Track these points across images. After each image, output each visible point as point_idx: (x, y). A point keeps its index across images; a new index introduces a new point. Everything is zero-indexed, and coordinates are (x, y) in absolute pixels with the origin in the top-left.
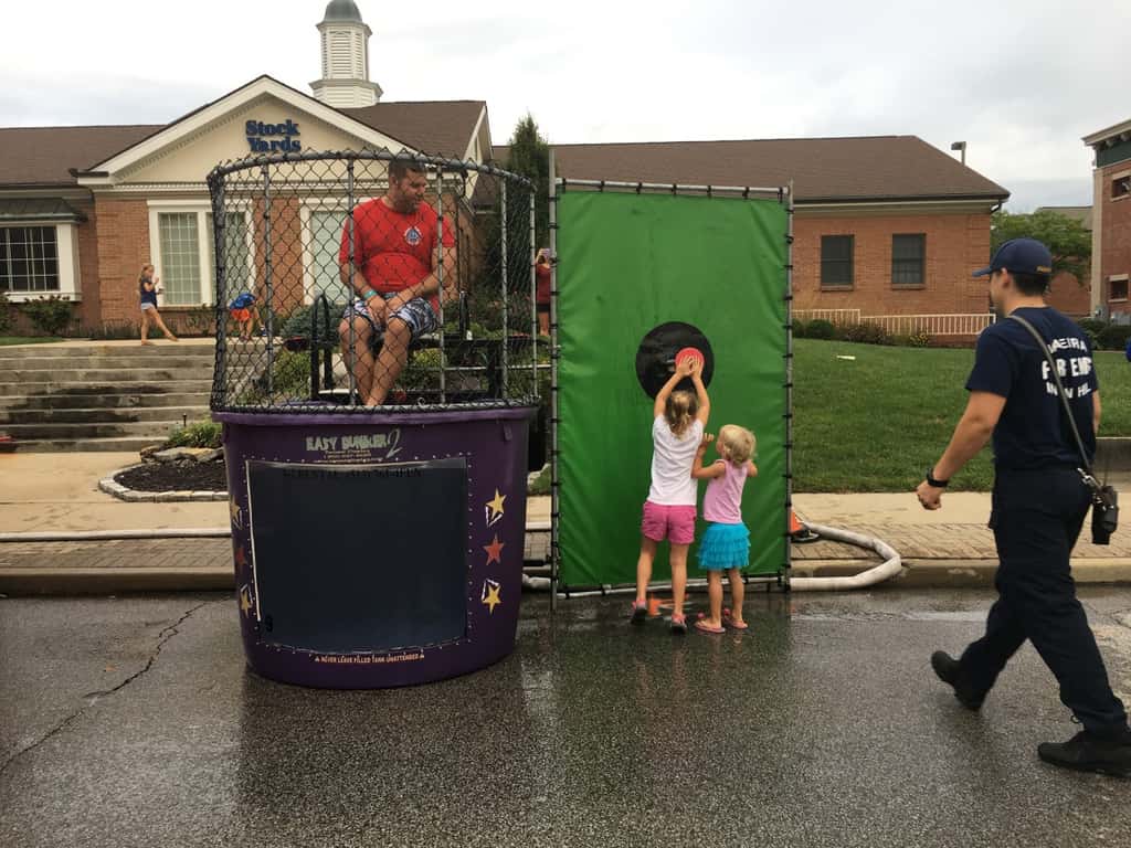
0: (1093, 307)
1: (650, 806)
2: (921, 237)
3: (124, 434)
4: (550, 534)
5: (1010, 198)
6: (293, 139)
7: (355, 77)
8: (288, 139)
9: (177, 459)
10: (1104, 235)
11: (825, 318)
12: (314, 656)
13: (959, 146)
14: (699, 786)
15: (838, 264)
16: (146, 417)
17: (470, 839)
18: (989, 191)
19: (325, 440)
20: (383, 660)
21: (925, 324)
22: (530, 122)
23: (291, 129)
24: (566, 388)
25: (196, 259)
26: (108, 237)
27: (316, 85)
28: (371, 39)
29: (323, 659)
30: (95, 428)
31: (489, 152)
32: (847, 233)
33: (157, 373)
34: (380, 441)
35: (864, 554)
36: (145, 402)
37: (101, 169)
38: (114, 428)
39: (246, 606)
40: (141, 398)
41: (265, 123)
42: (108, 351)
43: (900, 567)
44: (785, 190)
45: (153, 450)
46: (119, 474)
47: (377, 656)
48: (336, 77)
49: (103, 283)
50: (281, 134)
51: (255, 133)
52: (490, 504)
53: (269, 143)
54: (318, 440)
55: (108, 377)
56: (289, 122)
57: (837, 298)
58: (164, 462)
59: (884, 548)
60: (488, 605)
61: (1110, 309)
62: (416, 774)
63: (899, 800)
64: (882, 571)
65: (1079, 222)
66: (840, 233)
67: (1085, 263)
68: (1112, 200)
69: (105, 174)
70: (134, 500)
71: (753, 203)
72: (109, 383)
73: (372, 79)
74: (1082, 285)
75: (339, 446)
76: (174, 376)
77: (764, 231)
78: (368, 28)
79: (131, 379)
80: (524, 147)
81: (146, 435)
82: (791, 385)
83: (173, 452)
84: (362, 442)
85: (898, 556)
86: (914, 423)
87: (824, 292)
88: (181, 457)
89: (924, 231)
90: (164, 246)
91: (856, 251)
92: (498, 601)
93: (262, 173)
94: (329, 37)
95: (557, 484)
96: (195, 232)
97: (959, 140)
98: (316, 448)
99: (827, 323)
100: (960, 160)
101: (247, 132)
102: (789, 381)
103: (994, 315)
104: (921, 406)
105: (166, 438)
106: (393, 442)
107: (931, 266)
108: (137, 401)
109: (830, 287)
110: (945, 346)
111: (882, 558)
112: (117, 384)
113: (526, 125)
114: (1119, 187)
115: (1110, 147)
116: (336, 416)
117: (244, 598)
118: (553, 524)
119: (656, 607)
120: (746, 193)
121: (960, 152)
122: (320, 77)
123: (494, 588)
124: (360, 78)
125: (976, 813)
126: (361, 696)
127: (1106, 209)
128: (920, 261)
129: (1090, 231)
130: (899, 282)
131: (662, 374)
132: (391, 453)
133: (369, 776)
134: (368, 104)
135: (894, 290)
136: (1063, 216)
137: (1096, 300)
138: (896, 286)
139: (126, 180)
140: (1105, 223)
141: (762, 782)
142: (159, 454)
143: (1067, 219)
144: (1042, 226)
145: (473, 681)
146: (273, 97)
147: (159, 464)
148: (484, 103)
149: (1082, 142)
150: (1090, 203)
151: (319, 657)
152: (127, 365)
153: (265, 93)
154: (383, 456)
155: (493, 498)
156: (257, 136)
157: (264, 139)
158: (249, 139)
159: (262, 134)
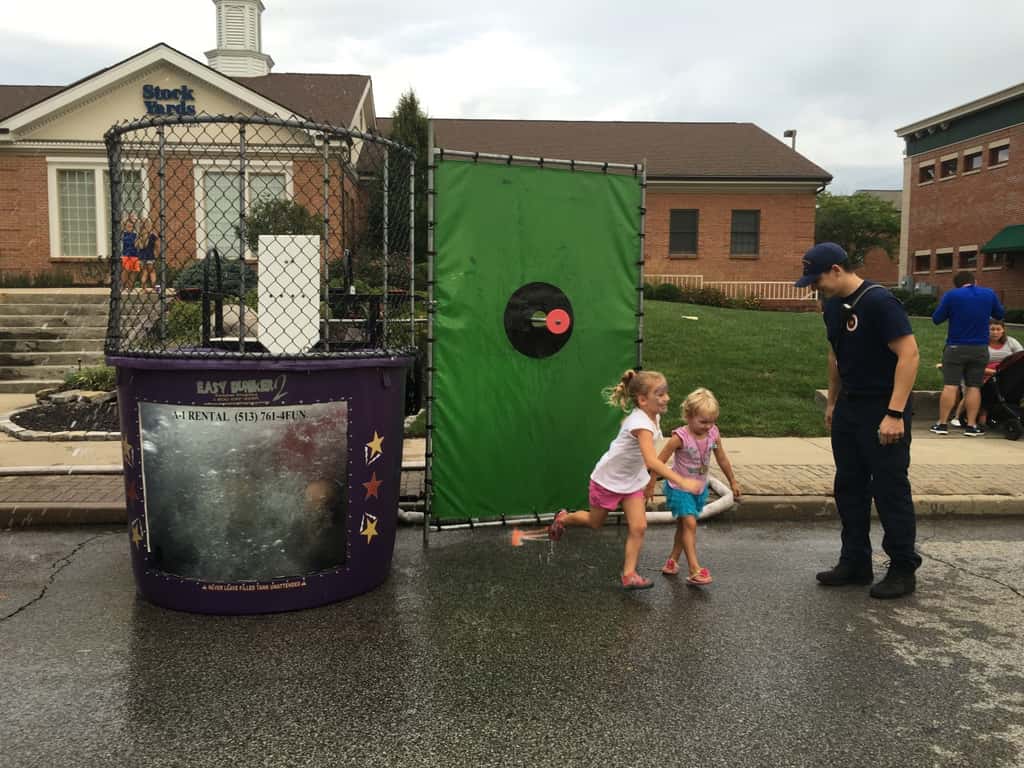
0: (900, 278)
1: (510, 715)
2: (756, 214)
3: (21, 377)
4: (423, 472)
5: (832, 180)
6: (188, 103)
7: (248, 48)
8: (183, 104)
9: (71, 401)
10: (911, 215)
11: (667, 282)
12: (202, 584)
13: (790, 134)
14: (554, 697)
15: (684, 236)
16: (42, 361)
17: (346, 749)
18: (819, 176)
19: (215, 384)
20: (267, 587)
21: (758, 290)
22: (412, 98)
23: (187, 94)
24: (442, 341)
25: (93, 214)
26: (7, 191)
27: (210, 55)
29: (210, 588)
31: (373, 123)
32: (693, 208)
33: (54, 320)
34: (267, 385)
36: (41, 347)
37: (4, 125)
38: (10, 371)
39: (137, 538)
40: (38, 344)
41: (162, 88)
42: (6, 298)
43: (732, 503)
44: (640, 167)
45: (49, 393)
46: (16, 415)
47: (261, 584)
48: (230, 47)
50: (177, 98)
51: (152, 97)
52: (369, 445)
53: (165, 107)
54: (208, 384)
55: (6, 324)
56: (184, 87)
57: (683, 265)
58: (59, 403)
59: (720, 485)
60: (366, 536)
61: (915, 280)
62: (296, 691)
63: (728, 705)
64: (717, 505)
65: (890, 204)
66: (686, 207)
67: (895, 240)
68: (919, 185)
69: (5, 131)
70: (29, 439)
71: (614, 181)
72: (7, 329)
74: (892, 258)
75: (228, 390)
76: (68, 322)
77: (620, 202)
79: (28, 325)
80: (406, 119)
81: (42, 378)
82: (641, 341)
83: (67, 395)
84: (251, 387)
86: (747, 377)
87: (672, 259)
88: (75, 399)
89: (758, 208)
90: (62, 200)
91: (702, 223)
92: (375, 533)
93: (158, 133)
94: (224, 9)
95: (431, 427)
96: (92, 188)
97: (791, 129)
98: (206, 392)
99: (674, 287)
100: (791, 146)
101: (144, 96)
102: (640, 337)
104: (753, 361)
105: (62, 382)
106: (279, 385)
107: (764, 239)
108: (34, 345)
109: (677, 255)
110: (775, 310)
111: (718, 495)
112: (14, 330)
113: (409, 101)
114: (925, 174)
115: (918, 139)
116: (225, 362)
117: (135, 531)
118: (427, 463)
119: (519, 538)
120: (605, 168)
121: (791, 139)
122: (215, 47)
123: (372, 521)
124: (253, 49)
125: (793, 716)
126: (245, 621)
127: (913, 193)
128: (755, 234)
129: (900, 212)
130: (736, 253)
131: (527, 329)
132: (277, 397)
133: (252, 694)
134: (260, 74)
135: (731, 259)
136: (877, 198)
137: (903, 271)
138: (734, 256)
139: (26, 137)
140: (913, 206)
141: (609, 692)
142: (55, 396)
143: (880, 200)
144: (859, 206)
145: (351, 606)
146: (170, 64)
147: (53, 406)
148: (369, 78)
149: (895, 134)
150: (901, 187)
151: (207, 585)
152: (23, 311)
153: (163, 60)
154: (270, 400)
155: (371, 439)
156: (154, 100)
157: (159, 102)
158: (145, 102)
159: (158, 98)
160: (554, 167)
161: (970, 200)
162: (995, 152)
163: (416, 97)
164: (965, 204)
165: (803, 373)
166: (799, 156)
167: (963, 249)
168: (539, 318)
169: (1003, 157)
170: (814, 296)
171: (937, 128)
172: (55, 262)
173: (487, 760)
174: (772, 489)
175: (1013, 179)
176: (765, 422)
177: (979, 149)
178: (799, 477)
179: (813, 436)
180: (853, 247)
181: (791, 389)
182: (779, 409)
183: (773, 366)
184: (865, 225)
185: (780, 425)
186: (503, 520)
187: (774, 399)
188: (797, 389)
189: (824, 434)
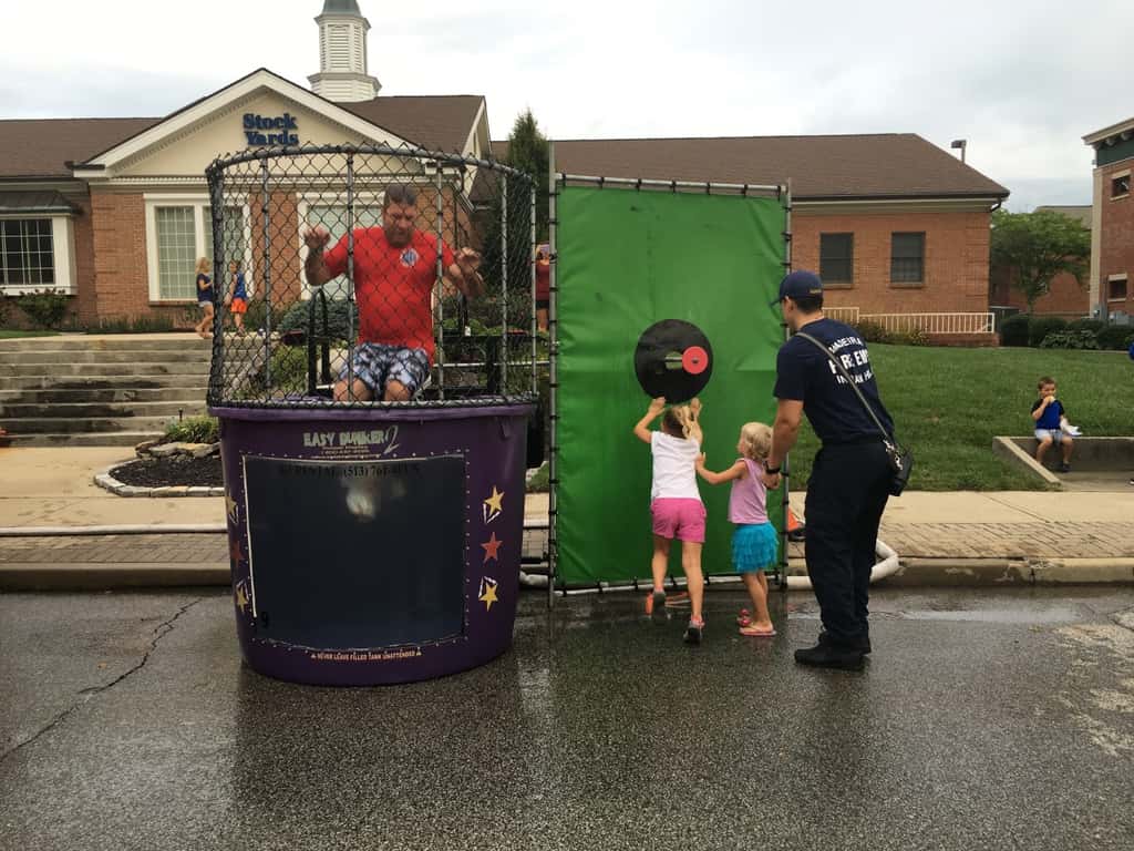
0: (1091, 307)
1: (647, 804)
2: (920, 236)
3: (119, 429)
4: (547, 531)
5: (1010, 197)
6: (290, 133)
7: (353, 70)
8: (286, 133)
9: (174, 454)
10: (1103, 233)
12: (310, 653)
13: (959, 144)
14: (696, 785)
15: (836, 263)
16: (141, 412)
19: (323, 436)
20: (379, 657)
21: (923, 323)
22: (530, 118)
23: (289, 122)
24: (566, 385)
25: (193, 254)
26: (105, 230)
27: (314, 79)
28: (369, 32)
29: (320, 656)
30: (90, 422)
31: (488, 148)
32: (847, 231)
33: (154, 368)
34: (377, 437)
36: (141, 397)
37: (97, 162)
38: (109, 423)
39: (242, 602)
40: (136, 393)
41: (263, 117)
42: (104, 345)
43: (896, 566)
44: (783, 188)
45: (149, 445)
46: (115, 469)
47: (373, 653)
48: (334, 70)
49: (99, 276)
50: (279, 127)
51: (252, 127)
52: (488, 501)
53: (267, 137)
54: (316, 435)
55: (104, 371)
56: (286, 115)
57: (836, 296)
58: (161, 457)
60: (485, 602)
61: (1109, 308)
62: (412, 771)
63: (896, 799)
65: (1079, 221)
66: (839, 231)
67: (1085, 263)
68: (1112, 199)
69: (101, 167)
70: (129, 495)
71: (751, 202)
72: (105, 378)
73: (370, 74)
74: (1081, 284)
75: (337, 442)
76: (170, 371)
77: (762, 229)
78: (367, 21)
79: (127, 373)
80: (523, 142)
81: (142, 430)
83: (168, 448)
84: (360, 439)
85: (896, 555)
86: (912, 422)
88: (177, 452)
89: (922, 230)
90: (161, 240)
91: (856, 249)
92: (495, 599)
93: (261, 166)
94: (327, 29)
95: (556, 482)
96: (192, 227)
97: (960, 139)
98: (314, 443)
100: (960, 158)
101: (245, 126)
103: (993, 314)
104: (918, 405)
105: (162, 434)
106: (391, 435)
107: (929, 266)
108: (133, 395)
110: (945, 345)
112: (113, 379)
113: (525, 121)
114: (1118, 187)
115: (1110, 147)
116: (334, 412)
117: (240, 595)
118: (551, 522)
120: (744, 190)
121: (959, 150)
122: (318, 71)
123: (491, 585)
124: (358, 71)
125: (972, 812)
126: (357, 693)
127: (1105, 210)
128: (920, 260)
129: (1090, 230)
130: (898, 281)
131: (660, 371)
132: (389, 450)
133: (365, 773)
134: (366, 98)
135: (894, 288)
136: (1062, 215)
137: (1094, 298)
138: (895, 284)
139: (122, 173)
140: (1104, 223)
141: (759, 780)
142: (155, 449)
143: (1066, 217)
144: (1041, 225)
145: (469, 678)
146: (271, 90)
147: (155, 459)
148: (483, 98)
149: (1083, 141)
150: (1090, 202)
151: (316, 653)
152: (123, 359)
153: (263, 86)
154: (381, 452)
155: (490, 496)
156: (254, 130)
157: (261, 132)
158: (246, 133)
159: (260, 128)
160: (688, 191)
163: (534, 117)
165: (978, 417)
166: (970, 170)
168: (674, 358)
170: (989, 329)
172: (154, 306)
174: (944, 550)
176: (934, 474)
178: (976, 537)
179: (992, 490)
180: (1035, 272)
181: (964, 436)
182: (950, 459)
183: (943, 410)
184: (1048, 246)
185: (952, 477)
186: (635, 584)
187: (945, 448)
188: (971, 436)
189: (1004, 488)
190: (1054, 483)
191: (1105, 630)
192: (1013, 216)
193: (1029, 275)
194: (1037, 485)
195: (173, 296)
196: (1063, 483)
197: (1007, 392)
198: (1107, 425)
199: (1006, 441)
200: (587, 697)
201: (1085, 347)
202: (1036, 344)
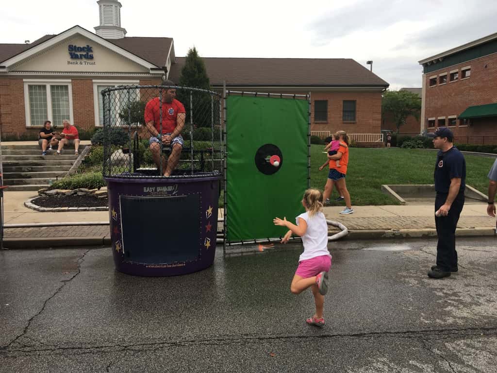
0: (421, 130)
1: (271, 306)
2: (354, 102)
3: (26, 183)
4: (223, 223)
5: (389, 86)
6: (90, 54)
7: (115, 25)
8: (88, 53)
9: (56, 194)
10: (426, 101)
11: (316, 135)
12: (146, 265)
13: (370, 63)
14: (286, 301)
15: (321, 112)
16: (35, 176)
17: (216, 317)
18: (381, 83)
19: (151, 188)
20: (171, 266)
21: (355, 137)
22: (194, 50)
23: (89, 49)
24: (230, 168)
25: (46, 106)
26: (5, 95)
27: (96, 28)
28: (121, 9)
29: (149, 266)
30: (13, 181)
31: (174, 61)
32: (325, 99)
33: (38, 157)
34: (170, 189)
35: (335, 228)
36: (34, 170)
37: (3, 64)
38: (22, 181)
39: (118, 248)
40: (32, 168)
41: (77, 46)
42: (14, 147)
43: (347, 233)
44: (308, 96)
45: (44, 190)
46: (33, 200)
47: (169, 265)
48: (106, 25)
49: (3, 115)
50: (84, 51)
51: (73, 50)
52: (208, 211)
53: (79, 55)
54: (148, 188)
55: (15, 159)
56: (88, 46)
57: (321, 126)
58: (50, 195)
59: (342, 226)
60: (207, 246)
61: (428, 131)
62: (192, 300)
63: (349, 302)
64: (341, 234)
65: (417, 95)
66: (322, 99)
67: (419, 112)
68: (429, 87)
69: (4, 67)
70: (44, 211)
71: (297, 101)
72: (17, 161)
73: (122, 27)
74: (417, 120)
75: (156, 190)
76: (45, 158)
77: (301, 110)
78: (120, 3)
79: (27, 159)
80: (192, 59)
81: (36, 184)
82: (310, 167)
83: (53, 191)
85: (347, 229)
86: (352, 179)
87: (316, 124)
88: (57, 193)
89: (355, 99)
90: (31, 100)
91: (329, 107)
92: (210, 245)
94: (102, 6)
95: (226, 204)
96: (45, 94)
97: (370, 60)
98: (147, 191)
99: (317, 137)
100: (370, 70)
101: (69, 50)
102: (309, 165)
103: (383, 134)
104: (354, 172)
105: (49, 185)
106: (175, 188)
107: (359, 115)
108: (30, 169)
109: (318, 122)
110: (364, 147)
111: (341, 229)
112: (20, 162)
113: (193, 51)
114: (433, 82)
115: (429, 65)
116: (155, 180)
117: (117, 246)
118: (225, 218)
119: (262, 248)
120: (294, 97)
121: (370, 65)
122: (99, 25)
123: (209, 241)
124: (117, 26)
125: (372, 305)
126: (164, 278)
127: (427, 91)
128: (354, 111)
129: (421, 99)
130: (345, 120)
131: (264, 163)
132: (174, 193)
133: (176, 302)
134: (120, 37)
135: (344, 123)
136: (411, 92)
137: (423, 128)
138: (345, 122)
139: (13, 70)
140: (426, 97)
141: (305, 299)
142: (47, 192)
143: (412, 93)
144: (402, 96)
145: (202, 273)
146: (81, 35)
147: (48, 196)
148: (172, 39)
149: (418, 63)
150: (421, 87)
151: (148, 265)
152: (23, 153)
153: (77, 33)
154: (172, 194)
155: (208, 209)
156: (73, 52)
157: (76, 53)
158: (70, 53)
159: (76, 51)
160: (274, 97)
161: (453, 95)
162: (464, 72)
163: (197, 50)
164: (450, 96)
165: (376, 177)
166: (374, 75)
167: (450, 117)
168: (269, 158)
169: (468, 74)
170: (381, 140)
171: (438, 60)
172: (28, 128)
173: (266, 319)
174: (363, 227)
175: (472, 85)
176: (360, 199)
177: (457, 70)
178: (375, 222)
179: (381, 205)
180: (400, 115)
181: (371, 185)
182: (366, 193)
183: (363, 175)
184: (405, 105)
185: (367, 200)
186: (255, 241)
187: (364, 189)
188: (373, 184)
189: (385, 204)
190: (403, 202)
191: (417, 252)
192: (392, 92)
193: (397, 117)
194: (397, 203)
195: (37, 124)
196: (406, 202)
197: (387, 167)
198: (423, 180)
199: (386, 186)
200: (245, 277)
201: (418, 147)
202: (400, 146)
